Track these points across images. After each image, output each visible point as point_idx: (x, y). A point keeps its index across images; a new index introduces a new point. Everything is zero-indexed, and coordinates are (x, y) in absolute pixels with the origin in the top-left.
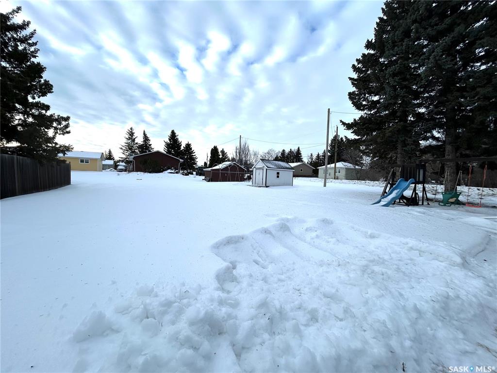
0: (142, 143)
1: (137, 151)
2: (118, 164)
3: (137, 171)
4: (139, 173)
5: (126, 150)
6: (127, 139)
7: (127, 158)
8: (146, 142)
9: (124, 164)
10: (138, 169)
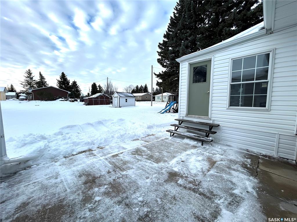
0: (39, 80)
1: (35, 86)
2: (20, 94)
3: (35, 100)
4: (37, 101)
5: (26, 85)
6: (26, 77)
7: (26, 91)
8: (42, 80)
9: (24, 95)
10: (36, 98)
